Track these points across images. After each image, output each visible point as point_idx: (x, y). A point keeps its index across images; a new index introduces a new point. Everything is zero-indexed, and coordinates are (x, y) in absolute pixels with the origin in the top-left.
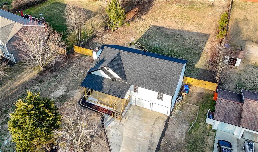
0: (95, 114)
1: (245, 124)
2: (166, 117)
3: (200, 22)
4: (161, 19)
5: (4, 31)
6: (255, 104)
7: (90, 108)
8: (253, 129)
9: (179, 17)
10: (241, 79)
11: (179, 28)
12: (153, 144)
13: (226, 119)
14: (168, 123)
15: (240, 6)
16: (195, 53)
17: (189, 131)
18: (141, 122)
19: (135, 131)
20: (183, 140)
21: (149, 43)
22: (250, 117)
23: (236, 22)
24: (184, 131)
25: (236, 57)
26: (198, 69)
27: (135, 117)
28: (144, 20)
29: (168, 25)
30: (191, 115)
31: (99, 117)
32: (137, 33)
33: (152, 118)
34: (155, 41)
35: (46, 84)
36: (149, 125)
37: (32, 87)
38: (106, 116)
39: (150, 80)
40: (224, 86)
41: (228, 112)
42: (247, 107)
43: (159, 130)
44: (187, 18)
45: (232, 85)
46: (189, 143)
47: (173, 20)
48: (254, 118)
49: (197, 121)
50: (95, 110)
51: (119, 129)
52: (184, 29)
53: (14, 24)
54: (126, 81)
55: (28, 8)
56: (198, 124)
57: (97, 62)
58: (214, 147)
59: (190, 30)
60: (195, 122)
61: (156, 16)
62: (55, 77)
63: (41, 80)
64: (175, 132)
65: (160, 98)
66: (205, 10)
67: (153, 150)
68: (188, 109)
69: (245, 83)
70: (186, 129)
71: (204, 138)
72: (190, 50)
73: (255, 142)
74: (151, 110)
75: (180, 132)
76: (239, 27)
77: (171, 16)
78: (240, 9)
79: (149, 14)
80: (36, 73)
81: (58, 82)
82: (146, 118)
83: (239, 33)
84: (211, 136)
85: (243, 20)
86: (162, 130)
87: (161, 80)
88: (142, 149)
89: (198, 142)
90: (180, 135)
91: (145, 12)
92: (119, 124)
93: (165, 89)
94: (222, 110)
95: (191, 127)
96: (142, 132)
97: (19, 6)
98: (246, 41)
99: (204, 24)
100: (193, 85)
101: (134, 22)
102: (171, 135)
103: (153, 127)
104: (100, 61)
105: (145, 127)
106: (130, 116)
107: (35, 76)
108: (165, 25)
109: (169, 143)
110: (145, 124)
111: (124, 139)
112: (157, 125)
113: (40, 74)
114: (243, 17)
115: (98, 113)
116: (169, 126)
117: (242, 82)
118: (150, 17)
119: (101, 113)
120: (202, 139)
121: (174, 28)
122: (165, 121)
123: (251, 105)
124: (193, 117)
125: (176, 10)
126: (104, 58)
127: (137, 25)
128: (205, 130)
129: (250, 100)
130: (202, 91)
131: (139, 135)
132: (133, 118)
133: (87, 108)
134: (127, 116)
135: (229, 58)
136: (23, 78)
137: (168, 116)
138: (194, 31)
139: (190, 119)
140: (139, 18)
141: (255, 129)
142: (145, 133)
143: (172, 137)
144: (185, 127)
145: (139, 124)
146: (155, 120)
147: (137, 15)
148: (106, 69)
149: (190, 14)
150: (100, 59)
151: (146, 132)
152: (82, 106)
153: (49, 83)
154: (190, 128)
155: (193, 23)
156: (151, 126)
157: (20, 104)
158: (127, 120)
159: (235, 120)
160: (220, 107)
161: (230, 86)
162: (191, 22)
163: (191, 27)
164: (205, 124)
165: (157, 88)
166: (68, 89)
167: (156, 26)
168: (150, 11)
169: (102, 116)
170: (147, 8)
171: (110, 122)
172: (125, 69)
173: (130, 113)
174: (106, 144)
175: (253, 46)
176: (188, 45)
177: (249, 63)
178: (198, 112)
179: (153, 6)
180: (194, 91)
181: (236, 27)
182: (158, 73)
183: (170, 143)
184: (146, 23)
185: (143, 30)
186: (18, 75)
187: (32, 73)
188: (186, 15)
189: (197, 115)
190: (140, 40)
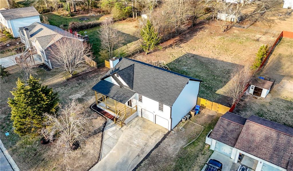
0: (101, 117)
1: (240, 145)
2: (166, 131)
3: (238, 54)
4: (199, 48)
5: (46, 39)
6: (257, 127)
7: (98, 112)
8: (247, 151)
9: (218, 48)
10: (263, 110)
11: (214, 58)
12: (143, 152)
13: (223, 139)
14: (166, 137)
15: (289, 44)
16: (222, 80)
17: (184, 147)
18: (141, 132)
19: (131, 138)
20: (175, 154)
21: (178, 67)
22: (247, 139)
23: (279, 58)
24: (180, 146)
25: (261, 86)
26: (219, 95)
27: (137, 126)
28: (181, 47)
29: (204, 54)
30: (193, 134)
31: (103, 121)
32: (170, 58)
33: (153, 130)
34: (185, 66)
35: (69, 88)
36: (147, 135)
37: (56, 89)
38: (109, 121)
39: (154, 90)
40: (240, 113)
41: (227, 132)
42: (246, 129)
43: (155, 141)
44: (226, 49)
45: (250, 114)
46: (180, 157)
47: (211, 50)
48: (251, 141)
49: (197, 140)
50: (101, 114)
51: (117, 134)
52: (219, 59)
53: (56, 34)
54: (132, 89)
55: (82, 30)
56: (197, 143)
57: (113, 71)
58: (204, 166)
59: (225, 60)
60: (194, 140)
61: (195, 45)
62: (79, 84)
63: (67, 84)
64: (170, 145)
65: (161, 109)
66: (247, 43)
67: (141, 157)
68: (193, 128)
69: (266, 114)
70: (182, 145)
71: (198, 156)
72: (217, 77)
73: (253, 169)
74: (154, 123)
75: (175, 146)
76: (280, 62)
77: (210, 46)
78: (287, 46)
79: (188, 43)
80: (65, 79)
81: (80, 88)
82: (147, 129)
83: (278, 68)
84: (206, 156)
85: (287, 56)
86: (158, 142)
87: (164, 91)
88: (131, 155)
89: (190, 158)
90: (174, 149)
91: (185, 41)
92: (118, 129)
93: (165, 100)
94: (222, 129)
95: (189, 144)
96: (138, 140)
97: (74, 27)
98: (284, 76)
99: (242, 57)
100: (206, 108)
101: (171, 48)
102: (165, 147)
103: (150, 138)
104: (115, 70)
105: (142, 137)
106: (132, 124)
107: (63, 81)
108: (201, 54)
109: (159, 154)
110: (144, 134)
111: (118, 143)
112: (155, 137)
113: (68, 80)
114: (289, 54)
115: (104, 117)
116: (166, 140)
117: (263, 112)
118: (189, 45)
119: (106, 118)
120: (195, 157)
121: (209, 57)
122: (164, 135)
123: (251, 127)
124: (195, 136)
125: (216, 42)
126: (119, 68)
127: (173, 51)
128: (202, 149)
129: (252, 122)
130: (214, 114)
131: (134, 142)
132: (134, 127)
133: (95, 111)
134: (129, 125)
135: (254, 87)
136: (53, 81)
137: (169, 131)
138: (229, 62)
139: (190, 137)
140: (177, 45)
141: (249, 151)
142: (140, 141)
143: (165, 150)
144: (182, 143)
145: (138, 133)
146: (155, 132)
147: (176, 43)
148: (116, 76)
149: (230, 46)
150: (115, 68)
151: (142, 141)
152: (92, 109)
153: (72, 88)
154: (187, 145)
155: (231, 54)
156: (149, 136)
157: (19, 84)
158: (128, 127)
159: (232, 141)
160: (220, 126)
161: (247, 114)
162: (229, 53)
163: (227, 58)
164: (204, 144)
165: (158, 98)
166: (85, 94)
167: (191, 54)
168: (190, 41)
169: (106, 121)
170: (188, 38)
171: (112, 126)
172: (134, 78)
173: (133, 123)
174: (100, 144)
175: (290, 81)
176: (217, 73)
177: (279, 97)
178: (201, 132)
179: (195, 37)
180: (206, 113)
181: (277, 62)
182: (163, 85)
183: (161, 154)
184: (182, 51)
185: (177, 56)
186: (49, 78)
187: (62, 78)
188: (226, 46)
189: (200, 134)
190: (170, 63)
